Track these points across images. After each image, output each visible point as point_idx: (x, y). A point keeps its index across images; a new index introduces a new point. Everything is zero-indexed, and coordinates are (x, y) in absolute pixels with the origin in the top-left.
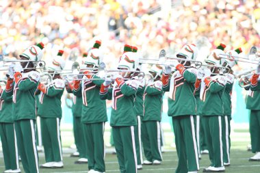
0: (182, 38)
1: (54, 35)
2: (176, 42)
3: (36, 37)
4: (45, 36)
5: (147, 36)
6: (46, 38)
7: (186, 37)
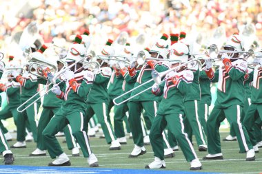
0: (232, 18)
1: (102, 16)
2: (226, 23)
3: (84, 18)
4: (94, 16)
5: (197, 16)
6: (95, 19)
7: (236, 18)
